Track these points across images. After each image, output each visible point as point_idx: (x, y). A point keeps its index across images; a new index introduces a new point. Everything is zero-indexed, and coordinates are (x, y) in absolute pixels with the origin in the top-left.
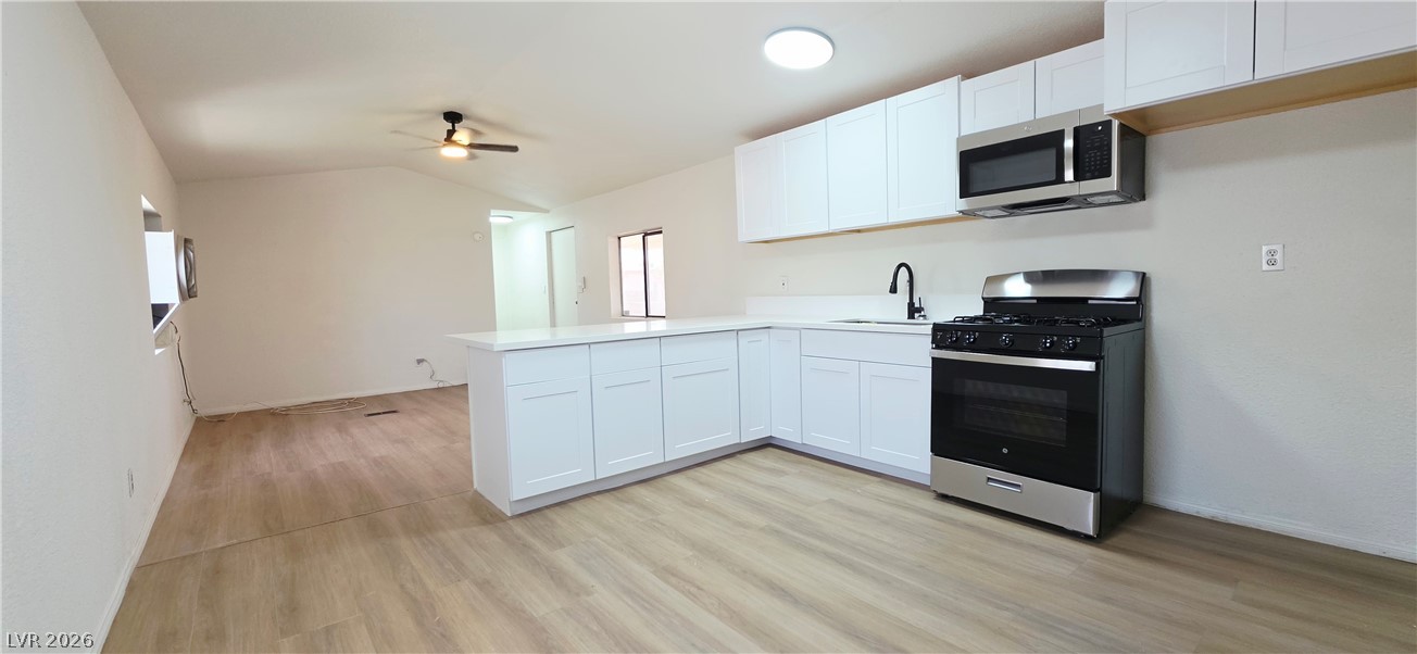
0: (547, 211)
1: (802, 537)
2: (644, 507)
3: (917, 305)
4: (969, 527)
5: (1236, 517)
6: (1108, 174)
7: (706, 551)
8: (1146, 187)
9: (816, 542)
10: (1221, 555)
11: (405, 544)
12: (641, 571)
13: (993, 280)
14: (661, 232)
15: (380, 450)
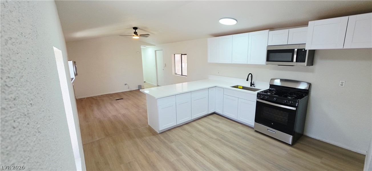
0: (155, 45)
1: (225, 142)
2: (189, 132)
3: (253, 83)
4: (262, 140)
5: (324, 140)
6: (304, 62)
7: (204, 145)
8: (314, 62)
9: (229, 144)
10: (320, 150)
11: (138, 140)
12: (191, 150)
13: (273, 80)
14: (186, 54)
15: (123, 111)
